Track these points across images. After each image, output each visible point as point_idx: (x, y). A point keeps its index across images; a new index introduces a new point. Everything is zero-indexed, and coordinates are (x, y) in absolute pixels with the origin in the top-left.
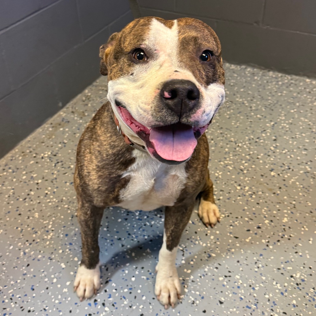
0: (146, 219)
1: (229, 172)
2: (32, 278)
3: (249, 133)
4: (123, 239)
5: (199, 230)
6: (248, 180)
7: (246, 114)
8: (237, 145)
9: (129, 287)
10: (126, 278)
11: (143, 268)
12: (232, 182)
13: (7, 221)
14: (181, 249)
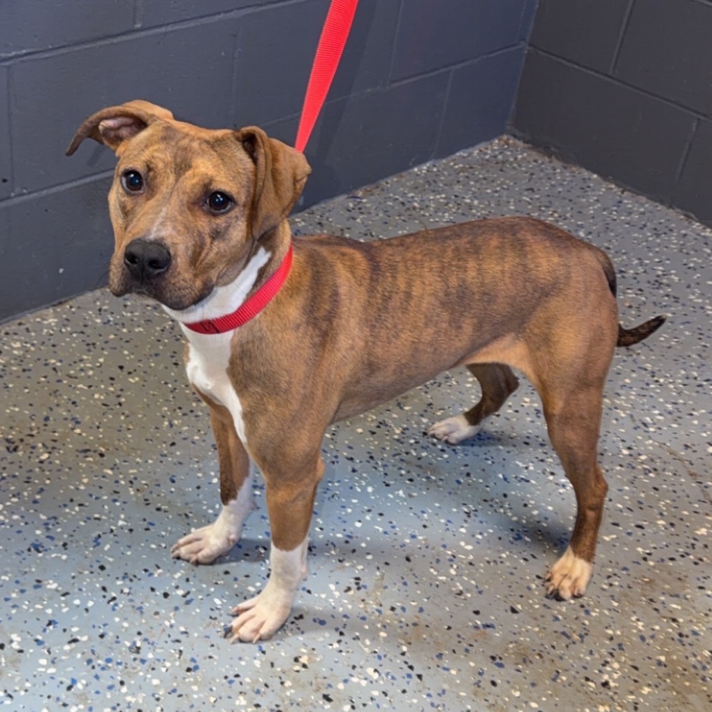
0: (411, 444)
1: (617, 420)
2: (175, 464)
3: (691, 366)
4: (358, 461)
5: (513, 493)
6: (651, 445)
7: (699, 329)
8: (656, 379)
9: (347, 533)
10: (344, 519)
11: (381, 515)
12: (615, 439)
13: (150, 367)
14: (466, 510)
